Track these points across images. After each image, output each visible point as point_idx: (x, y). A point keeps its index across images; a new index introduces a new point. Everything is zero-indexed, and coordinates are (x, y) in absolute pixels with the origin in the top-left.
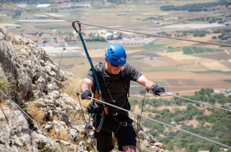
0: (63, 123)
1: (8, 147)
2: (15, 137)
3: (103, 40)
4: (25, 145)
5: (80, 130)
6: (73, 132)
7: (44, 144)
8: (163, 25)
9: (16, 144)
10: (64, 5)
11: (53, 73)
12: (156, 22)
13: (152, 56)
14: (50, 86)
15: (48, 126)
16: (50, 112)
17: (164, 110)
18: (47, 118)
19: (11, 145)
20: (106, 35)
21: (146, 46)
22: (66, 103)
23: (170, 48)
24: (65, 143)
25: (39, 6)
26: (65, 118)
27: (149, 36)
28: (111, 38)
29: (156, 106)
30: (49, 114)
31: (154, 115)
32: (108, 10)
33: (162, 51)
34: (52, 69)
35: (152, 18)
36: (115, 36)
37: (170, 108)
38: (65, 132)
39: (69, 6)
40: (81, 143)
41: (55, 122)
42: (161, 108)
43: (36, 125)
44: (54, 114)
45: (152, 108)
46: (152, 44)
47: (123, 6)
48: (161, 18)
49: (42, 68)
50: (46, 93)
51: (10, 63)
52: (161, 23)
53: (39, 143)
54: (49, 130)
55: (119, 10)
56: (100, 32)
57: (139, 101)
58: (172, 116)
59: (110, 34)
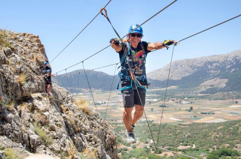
0: (72, 112)
1: (53, 115)
2: (55, 113)
3: (100, 104)
4: (58, 115)
5: (78, 114)
6: (75, 115)
7: (65, 117)
8: (119, 99)
9: (55, 115)
10: (87, 93)
11: (70, 98)
12: (116, 98)
13: (115, 109)
14: (69, 101)
15: (67, 112)
16: (68, 108)
17: (119, 126)
18: (67, 110)
19: (54, 115)
20: (100, 102)
21: (113, 106)
22: (74, 106)
23: (121, 106)
24: (72, 117)
25: (80, 94)
26: (73, 111)
27: (114, 103)
28: (102, 103)
29: (117, 125)
30: (68, 109)
31: (116, 128)
32: (101, 95)
33: (118, 107)
34: (70, 97)
35: (115, 97)
36: (103, 103)
37: (121, 126)
38: (73, 114)
39: (89, 93)
40: (78, 118)
41: (69, 111)
42: (118, 126)
43: (63, 112)
44: (69, 109)
45: (115, 126)
46: (115, 105)
47: (106, 93)
48: (118, 97)
49: (67, 96)
50: (68, 103)
51: (56, 93)
52: (118, 99)
53: (64, 117)
54: (67, 113)
55: (105, 95)
56: (98, 101)
57: (111, 123)
58: (122, 128)
59: (102, 102)
